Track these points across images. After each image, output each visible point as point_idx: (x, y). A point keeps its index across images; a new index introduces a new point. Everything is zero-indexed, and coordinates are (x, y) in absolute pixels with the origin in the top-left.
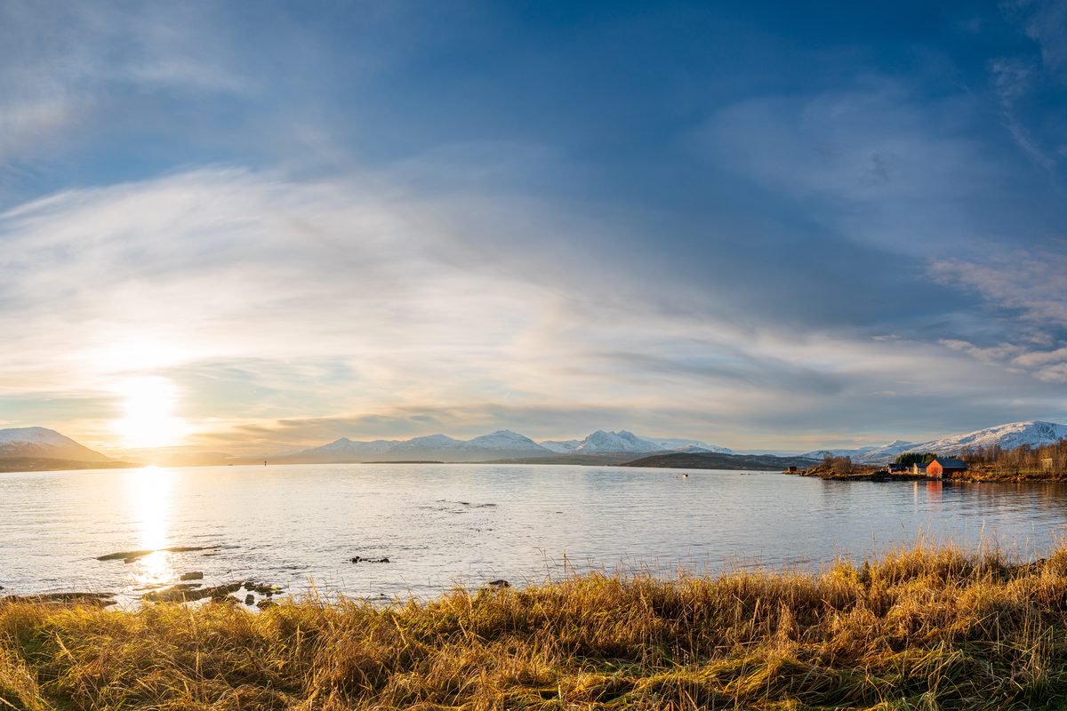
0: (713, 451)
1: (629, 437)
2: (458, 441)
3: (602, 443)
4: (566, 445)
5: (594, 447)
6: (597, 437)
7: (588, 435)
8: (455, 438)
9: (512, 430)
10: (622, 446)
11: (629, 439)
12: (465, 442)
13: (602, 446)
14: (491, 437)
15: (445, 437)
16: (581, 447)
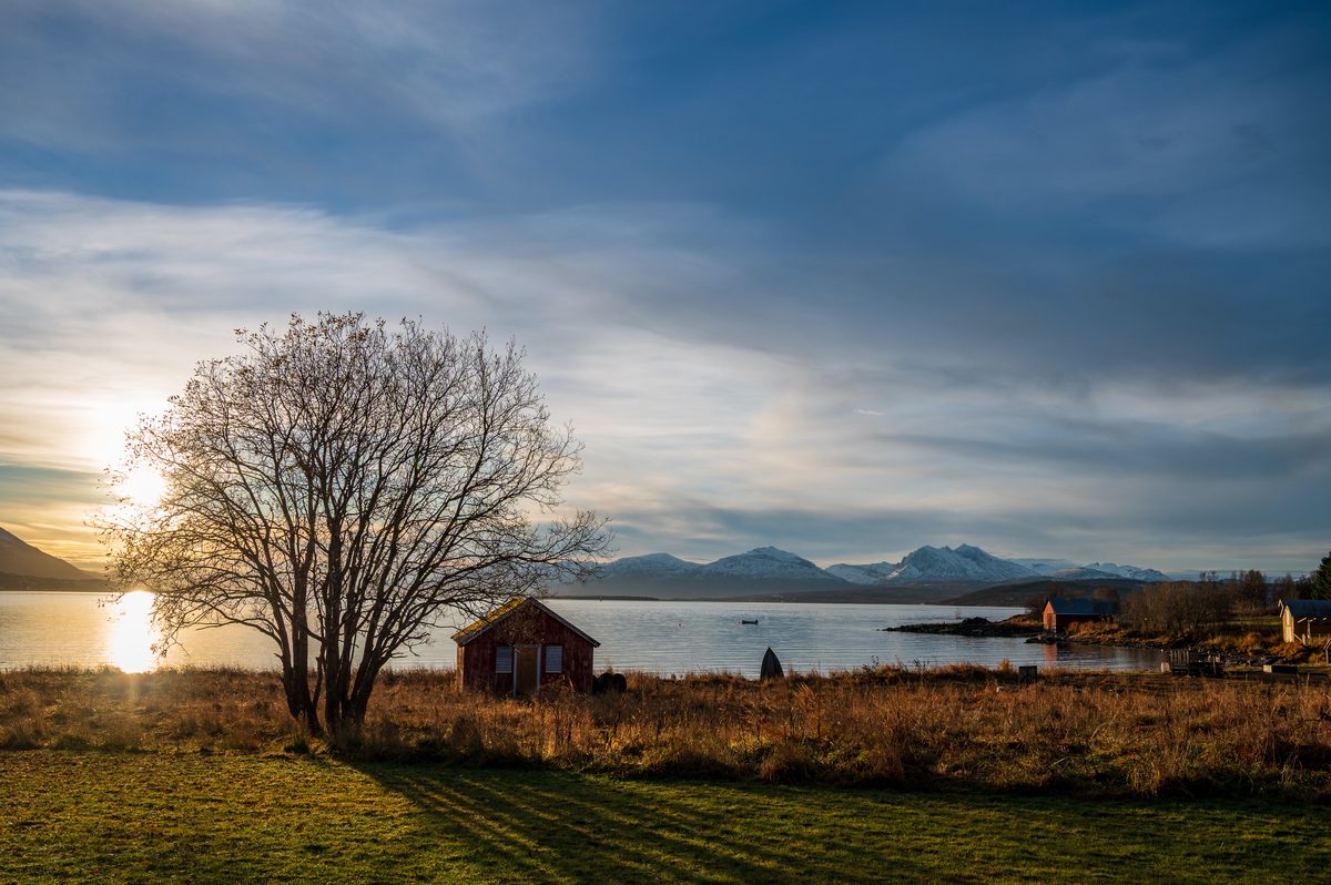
0: (1128, 576)
1: (974, 555)
2: (692, 564)
3: (930, 567)
4: (871, 570)
5: (916, 572)
6: (923, 557)
7: (906, 555)
8: (685, 558)
9: (781, 547)
10: (964, 570)
11: (974, 558)
12: (703, 566)
13: (929, 571)
14: (745, 557)
15: (669, 556)
16: (895, 574)
